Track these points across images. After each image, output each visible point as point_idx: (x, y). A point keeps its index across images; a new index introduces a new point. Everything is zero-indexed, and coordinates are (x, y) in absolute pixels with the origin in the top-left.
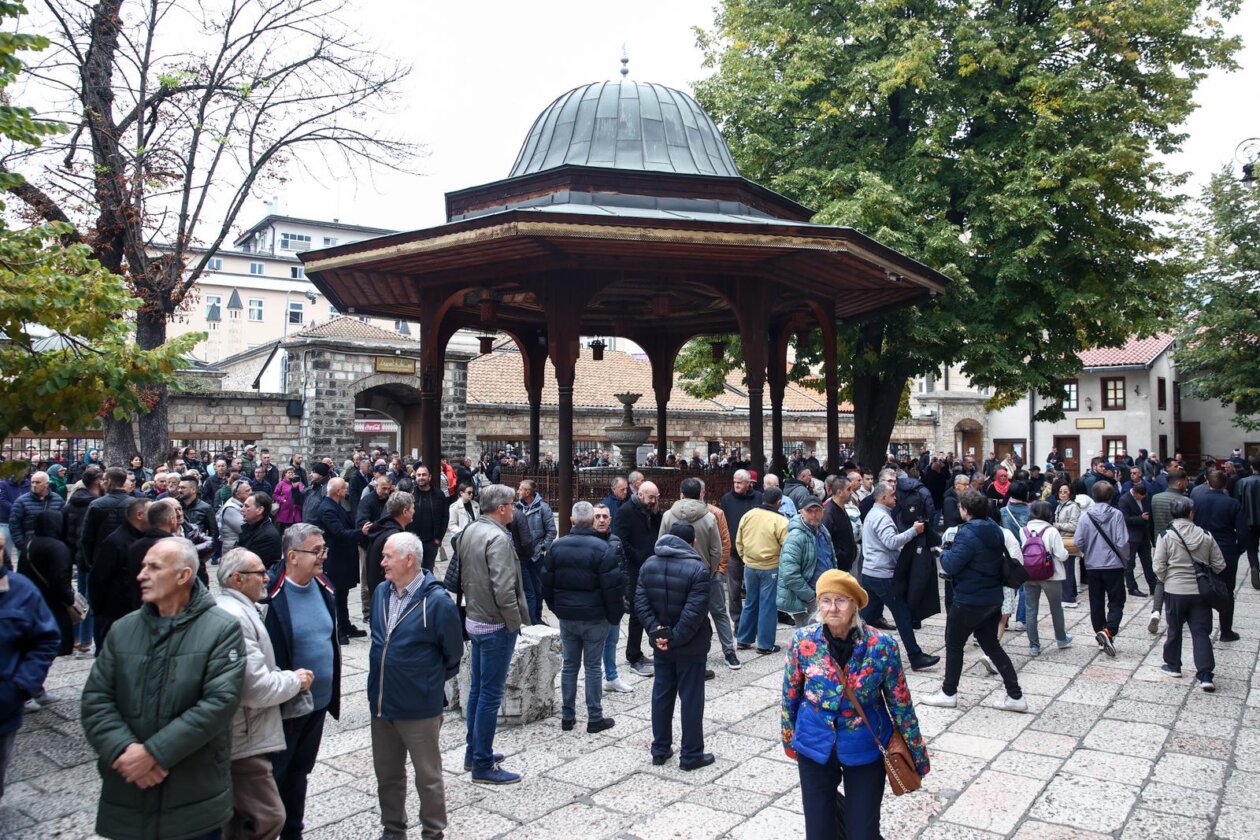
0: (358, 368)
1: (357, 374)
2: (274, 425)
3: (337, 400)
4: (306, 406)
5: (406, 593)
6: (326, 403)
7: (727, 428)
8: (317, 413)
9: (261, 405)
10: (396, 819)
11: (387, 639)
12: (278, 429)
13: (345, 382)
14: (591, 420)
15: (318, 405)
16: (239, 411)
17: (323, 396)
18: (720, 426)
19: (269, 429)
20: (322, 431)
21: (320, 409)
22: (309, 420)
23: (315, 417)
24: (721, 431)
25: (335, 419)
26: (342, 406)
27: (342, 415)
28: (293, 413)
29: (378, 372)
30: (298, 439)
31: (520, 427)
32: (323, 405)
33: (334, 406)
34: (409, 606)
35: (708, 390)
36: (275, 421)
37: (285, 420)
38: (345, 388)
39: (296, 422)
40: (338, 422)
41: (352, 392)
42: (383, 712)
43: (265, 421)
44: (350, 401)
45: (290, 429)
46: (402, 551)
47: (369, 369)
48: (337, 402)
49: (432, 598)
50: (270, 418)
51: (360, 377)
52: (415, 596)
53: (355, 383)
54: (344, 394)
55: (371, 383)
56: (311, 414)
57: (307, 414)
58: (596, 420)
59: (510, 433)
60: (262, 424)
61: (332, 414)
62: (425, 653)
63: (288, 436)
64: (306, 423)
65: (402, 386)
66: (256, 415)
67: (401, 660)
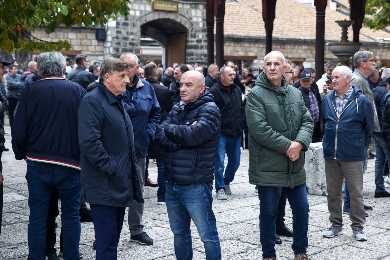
0: (142, 8)
1: (141, 11)
2: (88, 46)
3: (130, 29)
4: (109, 33)
5: (346, 96)
6: (123, 31)
7: (384, 54)
8: (117, 38)
9: (80, 32)
10: (339, 217)
11: (338, 120)
12: (90, 48)
13: (134, 17)
14: (289, 47)
15: (118, 32)
16: (66, 35)
17: (121, 26)
18: (379, 52)
19: (85, 48)
20: (120, 50)
21: (119, 35)
22: (111, 42)
23: (116, 40)
24: (380, 56)
25: (128, 42)
26: (132, 33)
27: (133, 39)
28: (100, 38)
29: (155, 10)
30: (103, 55)
31: (242, 51)
32: (120, 32)
33: (127, 33)
34: (348, 103)
35: (379, 24)
36: (88, 43)
37: (95, 42)
38: (134, 21)
39: (101, 44)
40: (130, 44)
41: (139, 24)
42: (337, 156)
43: (83, 43)
44: (137, 30)
45: (98, 48)
46: (344, 74)
47: (149, 8)
48: (130, 31)
49: (359, 99)
50: (85, 41)
51: (144, 14)
52: (351, 98)
53: (141, 17)
54: (134, 25)
55: (150, 18)
56: (113, 38)
57: (109, 38)
58: (292, 47)
59: (236, 55)
60: (81, 45)
61: (126, 39)
62: (358, 127)
63: (97, 53)
64: (108, 44)
65: (169, 20)
66: (77, 39)
67: (346, 129)
